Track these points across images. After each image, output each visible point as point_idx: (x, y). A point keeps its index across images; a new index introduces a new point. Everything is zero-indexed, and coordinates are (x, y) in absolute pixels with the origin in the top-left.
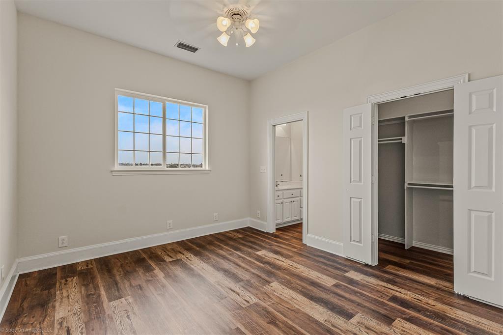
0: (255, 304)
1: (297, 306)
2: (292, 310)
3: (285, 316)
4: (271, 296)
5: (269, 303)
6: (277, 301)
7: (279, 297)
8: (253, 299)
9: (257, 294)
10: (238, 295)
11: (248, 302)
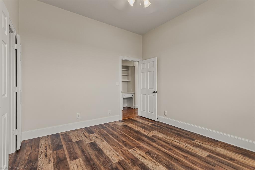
0: (130, 149)
1: (111, 147)
2: (114, 145)
3: (118, 144)
4: (121, 152)
5: (123, 149)
6: (119, 150)
7: (117, 152)
8: (131, 151)
9: (129, 154)
10: (139, 154)
11: (134, 150)
